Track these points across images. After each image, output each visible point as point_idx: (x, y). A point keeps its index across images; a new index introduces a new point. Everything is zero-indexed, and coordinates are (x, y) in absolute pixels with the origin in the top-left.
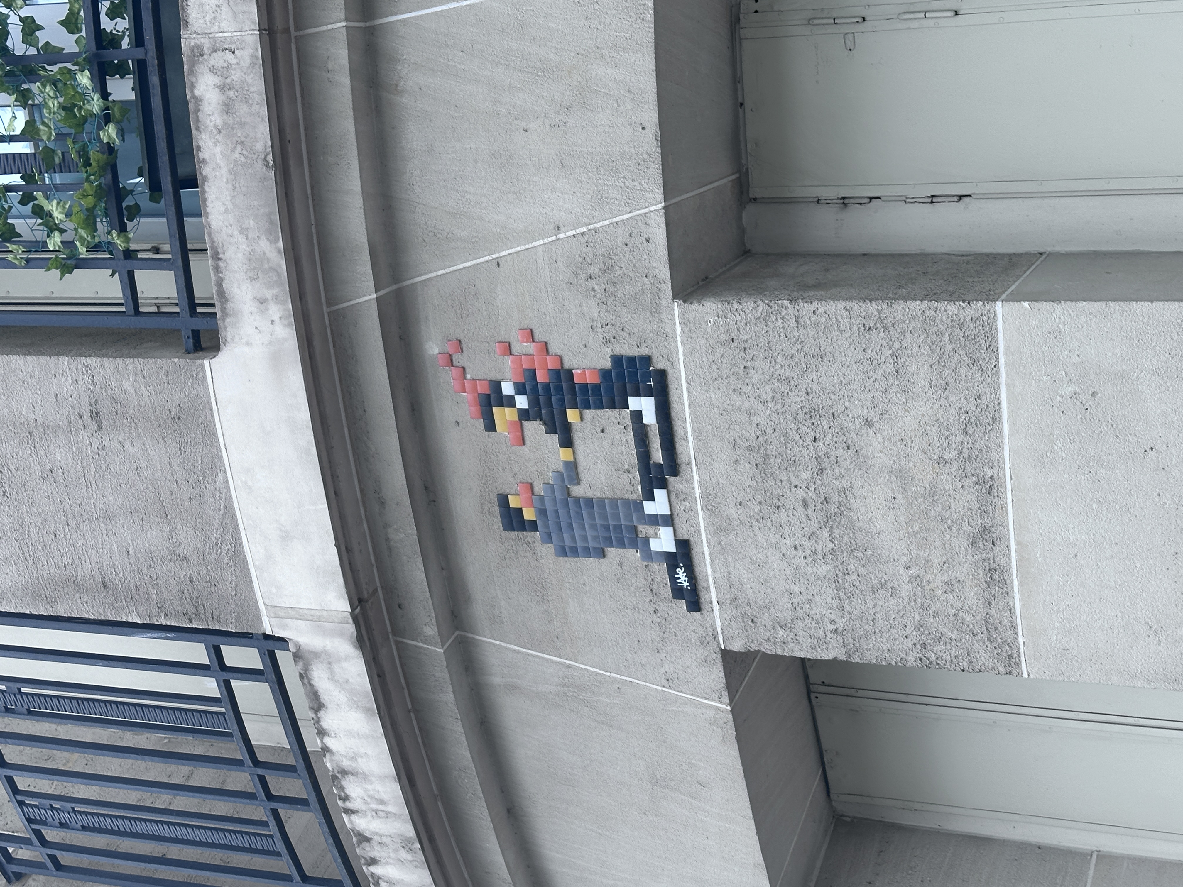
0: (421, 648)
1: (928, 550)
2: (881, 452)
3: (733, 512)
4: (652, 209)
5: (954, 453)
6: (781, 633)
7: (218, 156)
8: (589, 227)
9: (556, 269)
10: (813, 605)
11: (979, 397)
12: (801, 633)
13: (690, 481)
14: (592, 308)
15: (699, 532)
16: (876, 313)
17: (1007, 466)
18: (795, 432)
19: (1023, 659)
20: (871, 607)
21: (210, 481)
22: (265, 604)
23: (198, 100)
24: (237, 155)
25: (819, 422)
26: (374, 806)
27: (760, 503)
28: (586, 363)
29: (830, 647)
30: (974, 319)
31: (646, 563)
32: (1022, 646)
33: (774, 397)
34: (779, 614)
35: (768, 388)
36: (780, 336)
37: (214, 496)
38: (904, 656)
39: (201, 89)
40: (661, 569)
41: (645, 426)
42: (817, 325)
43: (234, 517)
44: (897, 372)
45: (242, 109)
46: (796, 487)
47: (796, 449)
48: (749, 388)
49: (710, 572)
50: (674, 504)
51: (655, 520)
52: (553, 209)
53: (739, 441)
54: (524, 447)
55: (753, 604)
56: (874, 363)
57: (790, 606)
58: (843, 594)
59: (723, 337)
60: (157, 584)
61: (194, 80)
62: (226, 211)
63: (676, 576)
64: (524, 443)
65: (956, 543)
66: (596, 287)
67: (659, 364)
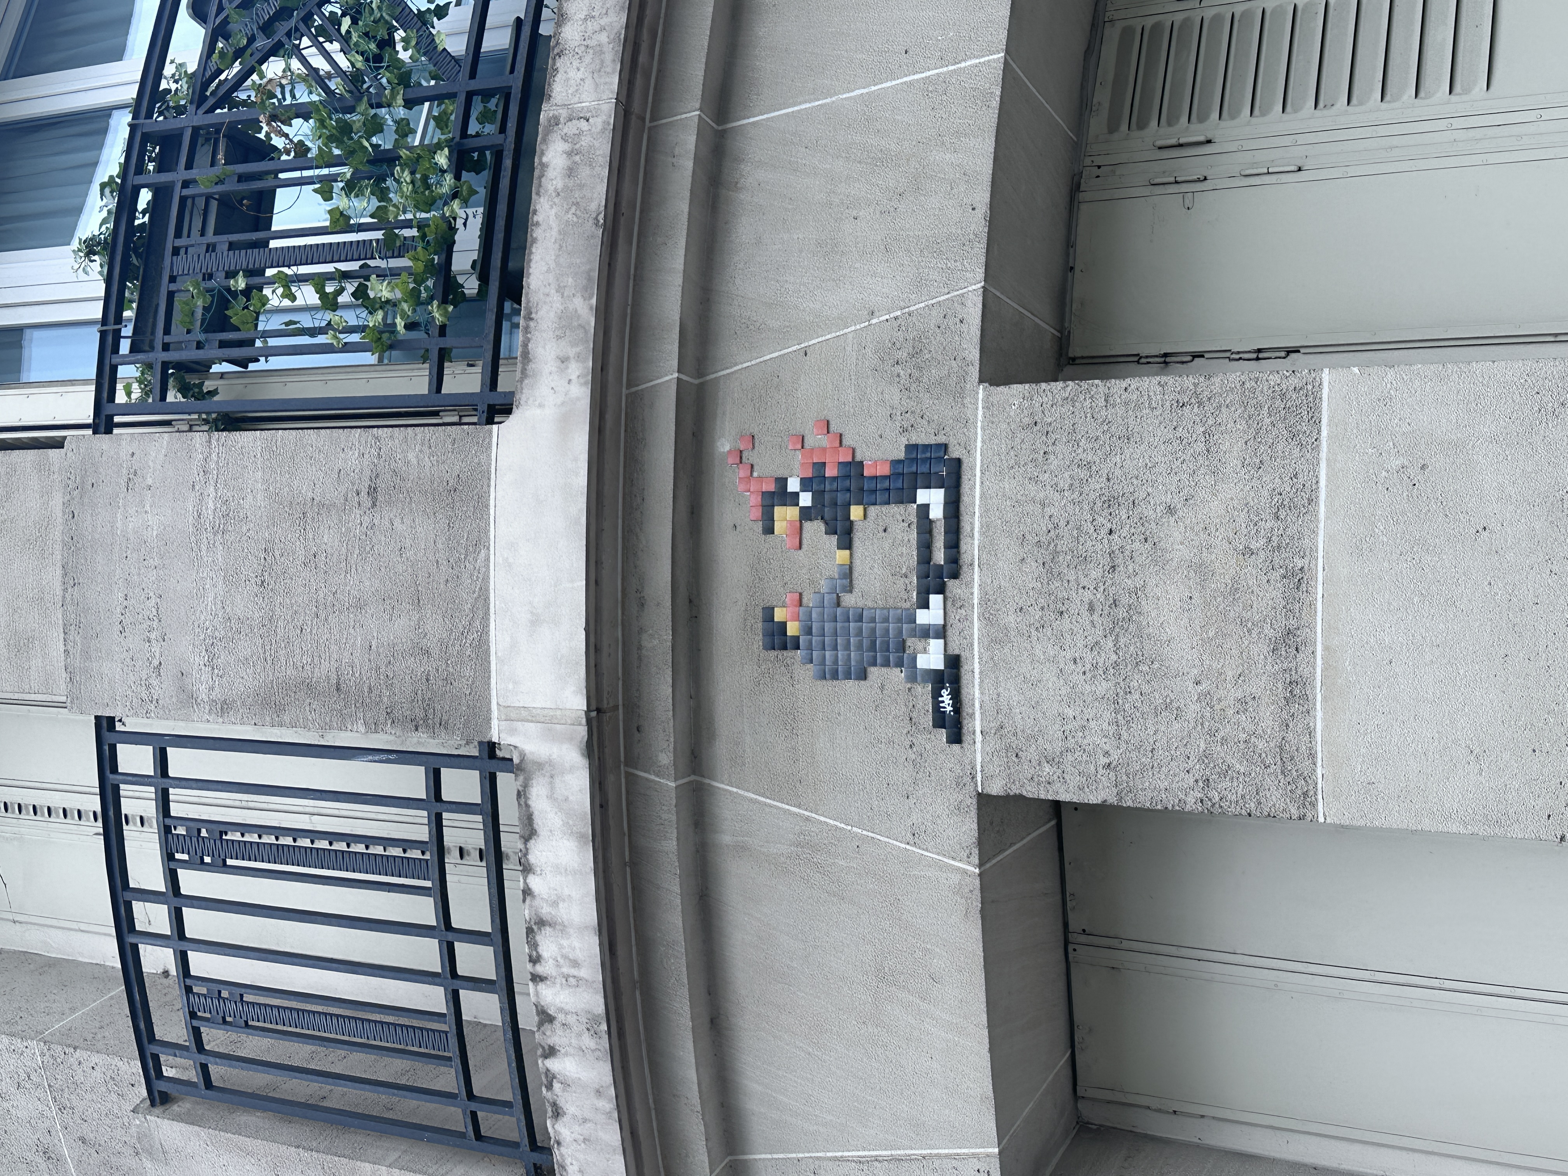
0: (653, 781)
1: (1222, 660)
2: (1182, 543)
3: (1011, 619)
4: (970, 289)
5: (1262, 542)
6: (1047, 770)
7: (552, 217)
8: (904, 311)
9: (864, 355)
10: (1086, 733)
11: (1296, 476)
12: (1069, 769)
13: (969, 584)
14: (893, 395)
15: (972, 645)
16: (1192, 387)
17: (1321, 554)
18: (1089, 524)
19: (1320, 797)
20: (1152, 733)
21: (471, 559)
22: (498, 704)
23: (544, 166)
24: (570, 216)
25: (1117, 512)
26: (565, 970)
27: (1042, 608)
28: (878, 455)
29: (1101, 786)
30: (1298, 388)
31: (909, 685)
32: (1320, 781)
33: (1072, 485)
34: (1048, 746)
35: (1066, 475)
36: (1086, 417)
37: (472, 575)
38: (1183, 797)
39: (550, 156)
40: (924, 691)
41: (931, 522)
42: (1126, 404)
43: (487, 600)
44: (1208, 451)
45: (585, 172)
46: (1084, 588)
47: (1089, 543)
48: (1047, 475)
49: (977, 694)
50: (950, 613)
51: (926, 633)
52: (870, 294)
53: (1028, 536)
54: (800, 552)
55: (1020, 733)
56: (1184, 442)
57: (1060, 734)
58: (1121, 718)
59: (1026, 420)
60: (392, 685)
61: (544, 147)
62: (548, 271)
63: (940, 699)
64: (800, 548)
65: (1254, 650)
66: (902, 373)
67: (955, 452)
